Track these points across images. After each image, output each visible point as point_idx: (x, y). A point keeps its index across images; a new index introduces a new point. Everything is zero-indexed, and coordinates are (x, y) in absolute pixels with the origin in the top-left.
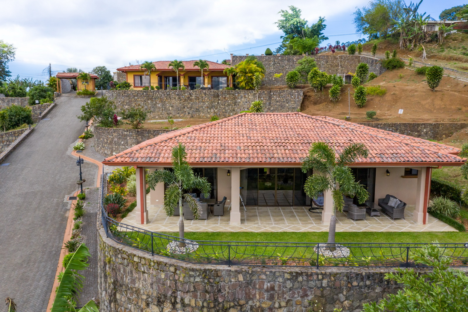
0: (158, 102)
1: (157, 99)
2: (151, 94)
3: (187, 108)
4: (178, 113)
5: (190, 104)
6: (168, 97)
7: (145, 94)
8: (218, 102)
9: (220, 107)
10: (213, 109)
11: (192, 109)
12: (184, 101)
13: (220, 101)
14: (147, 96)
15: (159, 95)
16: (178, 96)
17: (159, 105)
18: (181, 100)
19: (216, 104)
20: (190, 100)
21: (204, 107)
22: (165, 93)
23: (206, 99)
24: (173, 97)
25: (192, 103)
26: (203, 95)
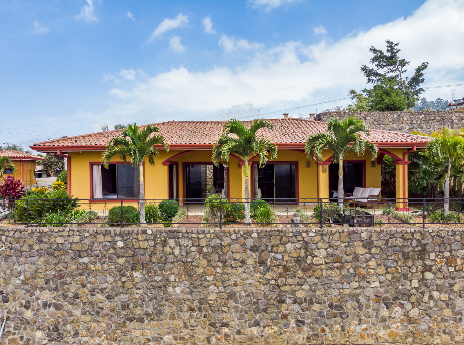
0: (172, 278)
1: (168, 266)
2: (145, 244)
3: (295, 302)
4: (257, 324)
5: (306, 287)
6: (215, 257)
7: (120, 244)
8: (423, 279)
9: (431, 297)
10: (402, 305)
11: (316, 307)
12: (280, 275)
13: (429, 275)
14: (130, 252)
15: (177, 251)
16: (255, 255)
17: (178, 290)
18: (268, 269)
19: (415, 284)
20: (305, 271)
21: (362, 299)
22: (203, 243)
23: (372, 264)
24: (237, 256)
25: (313, 280)
26: (361, 250)
